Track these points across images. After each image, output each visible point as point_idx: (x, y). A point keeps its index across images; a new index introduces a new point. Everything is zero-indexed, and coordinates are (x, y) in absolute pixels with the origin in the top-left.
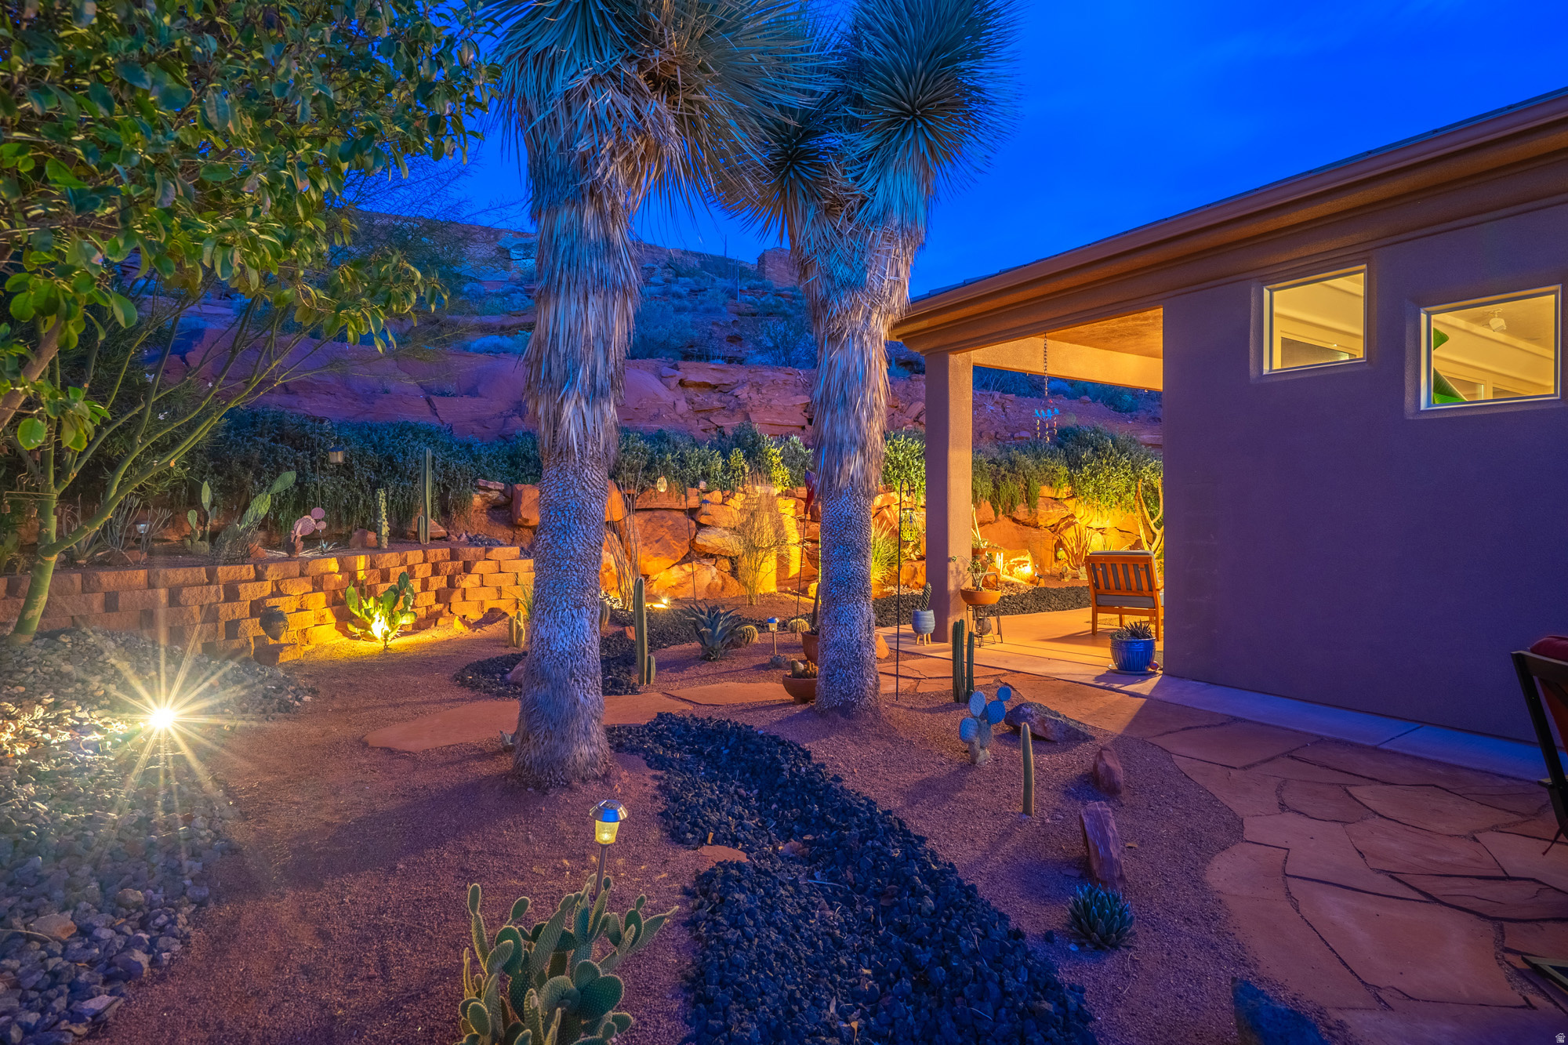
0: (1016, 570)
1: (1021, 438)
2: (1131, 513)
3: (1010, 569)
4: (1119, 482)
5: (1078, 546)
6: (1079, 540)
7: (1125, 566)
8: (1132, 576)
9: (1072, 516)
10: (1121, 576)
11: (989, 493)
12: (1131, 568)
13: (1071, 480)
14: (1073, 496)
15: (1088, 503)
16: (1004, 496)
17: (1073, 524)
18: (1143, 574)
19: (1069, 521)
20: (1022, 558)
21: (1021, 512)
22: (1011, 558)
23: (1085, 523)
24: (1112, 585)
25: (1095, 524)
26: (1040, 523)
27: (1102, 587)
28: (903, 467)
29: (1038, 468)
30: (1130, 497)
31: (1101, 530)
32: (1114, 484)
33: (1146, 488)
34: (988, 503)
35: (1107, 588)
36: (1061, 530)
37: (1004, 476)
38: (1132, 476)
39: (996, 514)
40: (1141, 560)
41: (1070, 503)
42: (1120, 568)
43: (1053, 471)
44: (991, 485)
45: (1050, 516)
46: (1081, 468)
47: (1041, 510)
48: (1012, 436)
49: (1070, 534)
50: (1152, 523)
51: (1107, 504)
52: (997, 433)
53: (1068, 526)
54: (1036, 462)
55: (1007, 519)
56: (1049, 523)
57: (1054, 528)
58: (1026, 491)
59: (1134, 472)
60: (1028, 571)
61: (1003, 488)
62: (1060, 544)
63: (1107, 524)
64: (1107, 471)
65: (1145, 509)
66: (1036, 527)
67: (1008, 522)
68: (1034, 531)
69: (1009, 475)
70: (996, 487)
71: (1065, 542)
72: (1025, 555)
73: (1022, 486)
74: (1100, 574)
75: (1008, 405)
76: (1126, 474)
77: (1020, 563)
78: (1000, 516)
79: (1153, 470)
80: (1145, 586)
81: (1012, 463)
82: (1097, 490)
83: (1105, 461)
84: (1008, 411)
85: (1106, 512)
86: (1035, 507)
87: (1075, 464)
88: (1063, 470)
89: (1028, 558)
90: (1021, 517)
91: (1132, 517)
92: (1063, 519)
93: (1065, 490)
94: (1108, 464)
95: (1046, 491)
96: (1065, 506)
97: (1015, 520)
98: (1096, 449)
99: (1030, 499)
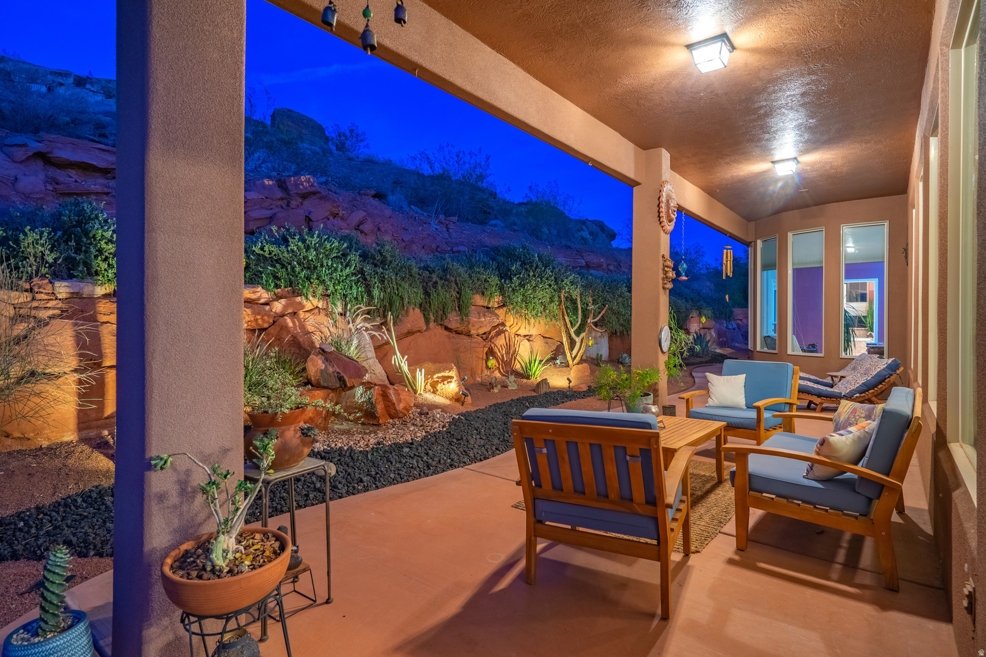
0: (439, 386)
1: (459, 252)
2: (554, 321)
3: (434, 385)
4: (543, 294)
5: (508, 353)
6: (508, 347)
7: (597, 449)
8: (611, 469)
9: (503, 324)
10: (587, 467)
11: (419, 300)
12: (609, 453)
13: (502, 289)
14: (504, 306)
15: (517, 312)
16: (435, 304)
17: (503, 332)
18: (636, 466)
19: (500, 329)
20: (447, 374)
21: (453, 321)
22: (434, 373)
23: (514, 330)
24: (568, 484)
25: (522, 332)
26: (473, 332)
27: (547, 485)
28: (315, 268)
29: (470, 276)
30: (554, 306)
31: (528, 338)
32: (540, 294)
33: (567, 298)
34: (417, 310)
35: (558, 487)
36: (492, 337)
37: (436, 283)
38: (555, 287)
39: (427, 321)
40: (634, 438)
41: (501, 312)
42: (584, 451)
43: (485, 281)
44: (421, 291)
45: (481, 324)
46: (511, 279)
47: (473, 319)
48: (452, 250)
49: (501, 341)
50: (572, 331)
51: (534, 313)
52: (438, 247)
53: (498, 334)
54: (469, 271)
55: (439, 328)
56: (481, 331)
57: (486, 337)
58: (459, 299)
59: (557, 284)
60: (453, 387)
61: (434, 295)
62: (491, 353)
63: (534, 331)
64: (534, 283)
65: (566, 317)
66: (469, 335)
67: (440, 331)
68: (466, 340)
69: (440, 282)
70: (427, 294)
71: (496, 350)
72: (450, 369)
73: (454, 294)
74: (543, 462)
75: (451, 226)
76: (550, 285)
77: (444, 379)
78: (432, 325)
79: (572, 283)
80: (639, 494)
81: (445, 270)
82: (525, 300)
83: (531, 274)
84: (451, 230)
85: (532, 321)
86: (467, 315)
87: (505, 275)
88: (495, 280)
89: (453, 373)
90: (453, 325)
91: (554, 326)
92: (495, 327)
93: (497, 299)
94: (534, 276)
95: (479, 300)
96: (497, 315)
97: (447, 328)
98: (523, 263)
99: (462, 308)
